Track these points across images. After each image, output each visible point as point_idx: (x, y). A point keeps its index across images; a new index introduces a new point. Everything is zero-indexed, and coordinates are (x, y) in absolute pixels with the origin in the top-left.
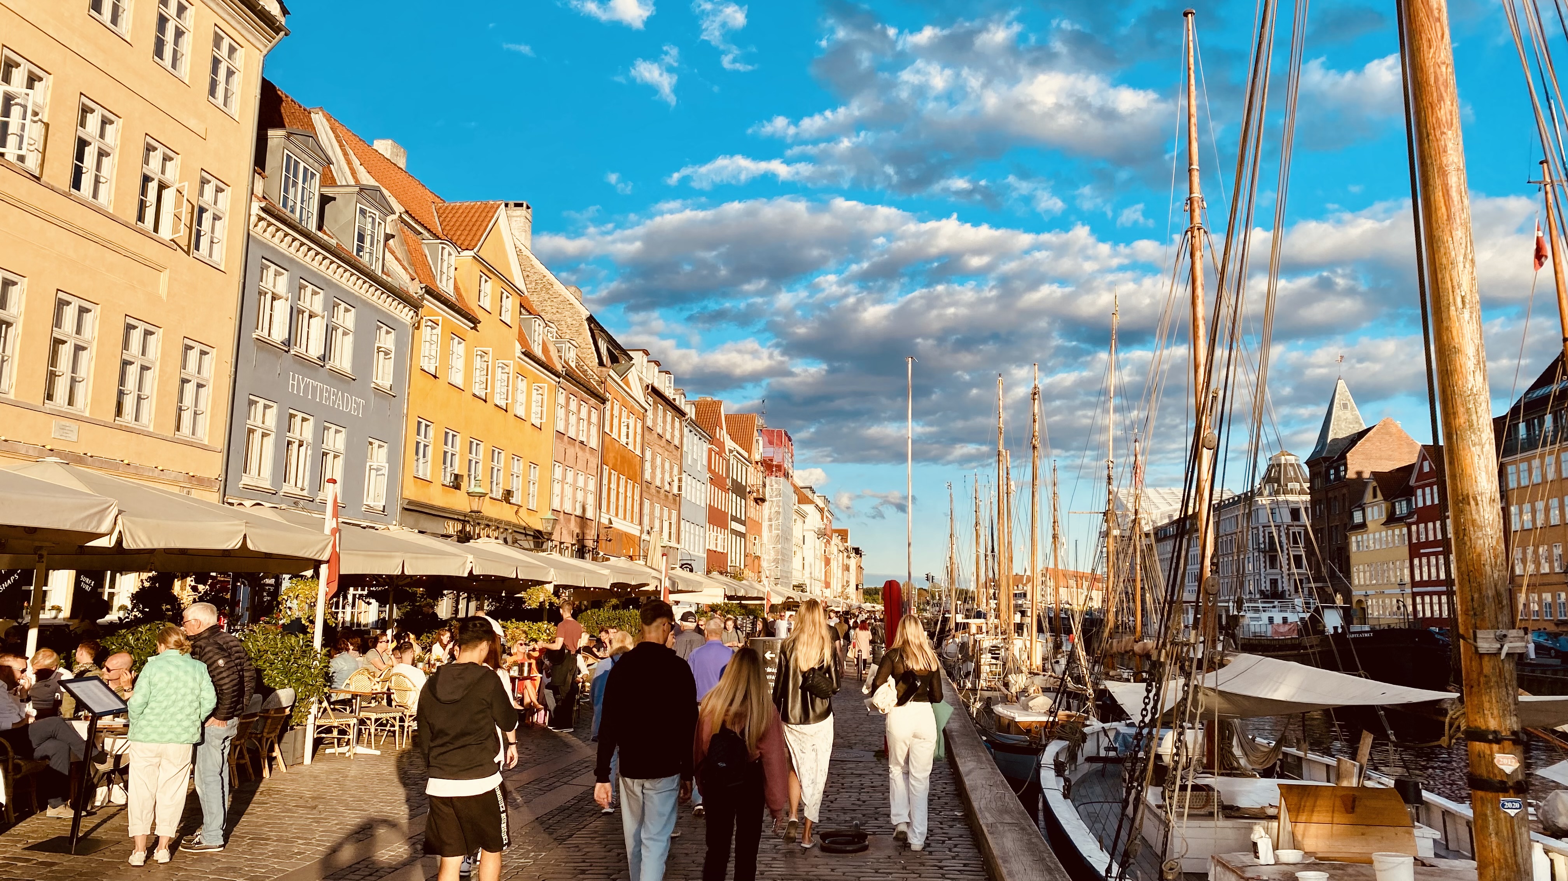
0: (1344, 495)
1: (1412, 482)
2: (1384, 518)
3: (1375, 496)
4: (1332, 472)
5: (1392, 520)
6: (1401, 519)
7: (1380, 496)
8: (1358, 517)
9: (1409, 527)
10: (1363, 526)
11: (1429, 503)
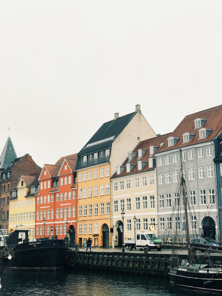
0: (9, 185)
1: (39, 179)
2: (26, 194)
3: (22, 185)
4: (4, 175)
5: (29, 195)
6: (33, 195)
7: (24, 185)
8: (14, 194)
9: (36, 197)
10: (16, 198)
11: (45, 188)
